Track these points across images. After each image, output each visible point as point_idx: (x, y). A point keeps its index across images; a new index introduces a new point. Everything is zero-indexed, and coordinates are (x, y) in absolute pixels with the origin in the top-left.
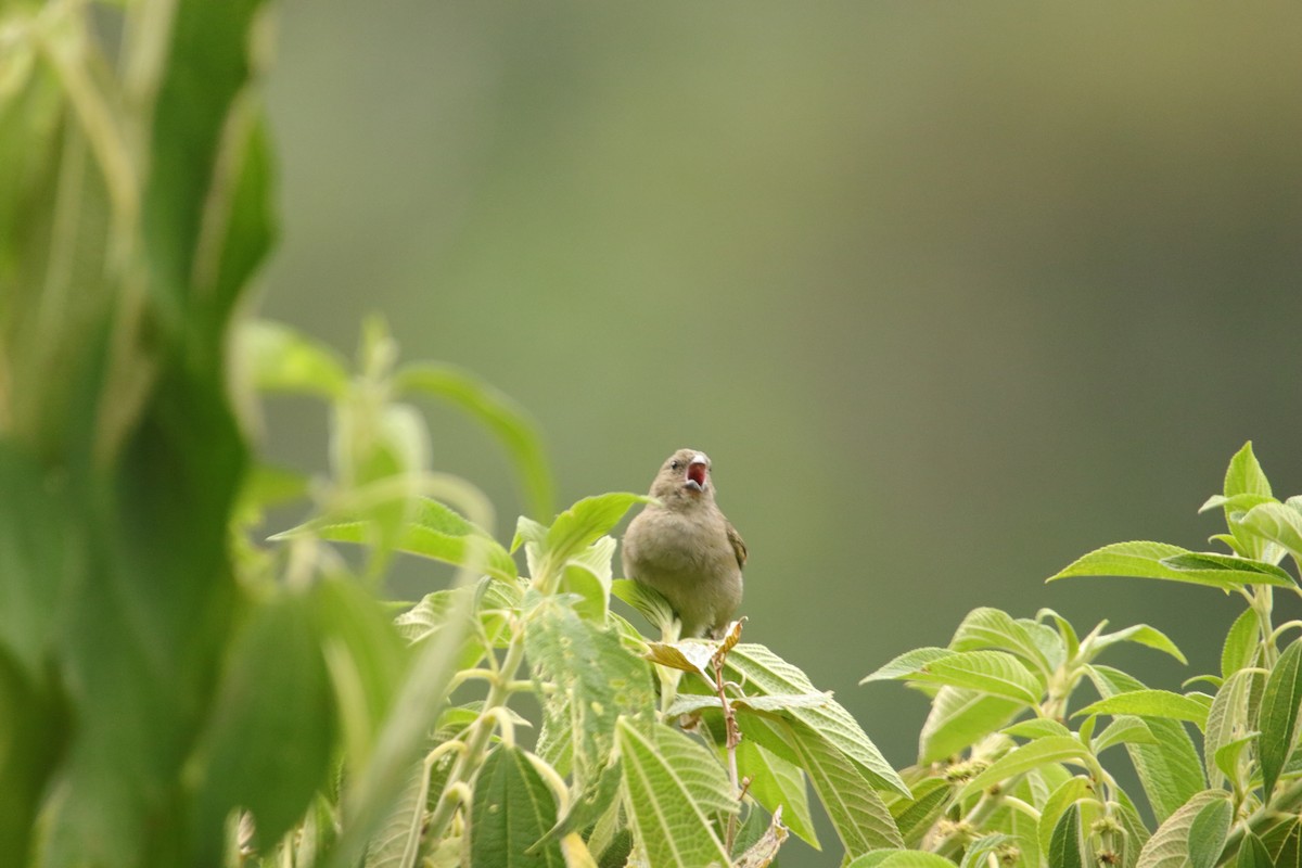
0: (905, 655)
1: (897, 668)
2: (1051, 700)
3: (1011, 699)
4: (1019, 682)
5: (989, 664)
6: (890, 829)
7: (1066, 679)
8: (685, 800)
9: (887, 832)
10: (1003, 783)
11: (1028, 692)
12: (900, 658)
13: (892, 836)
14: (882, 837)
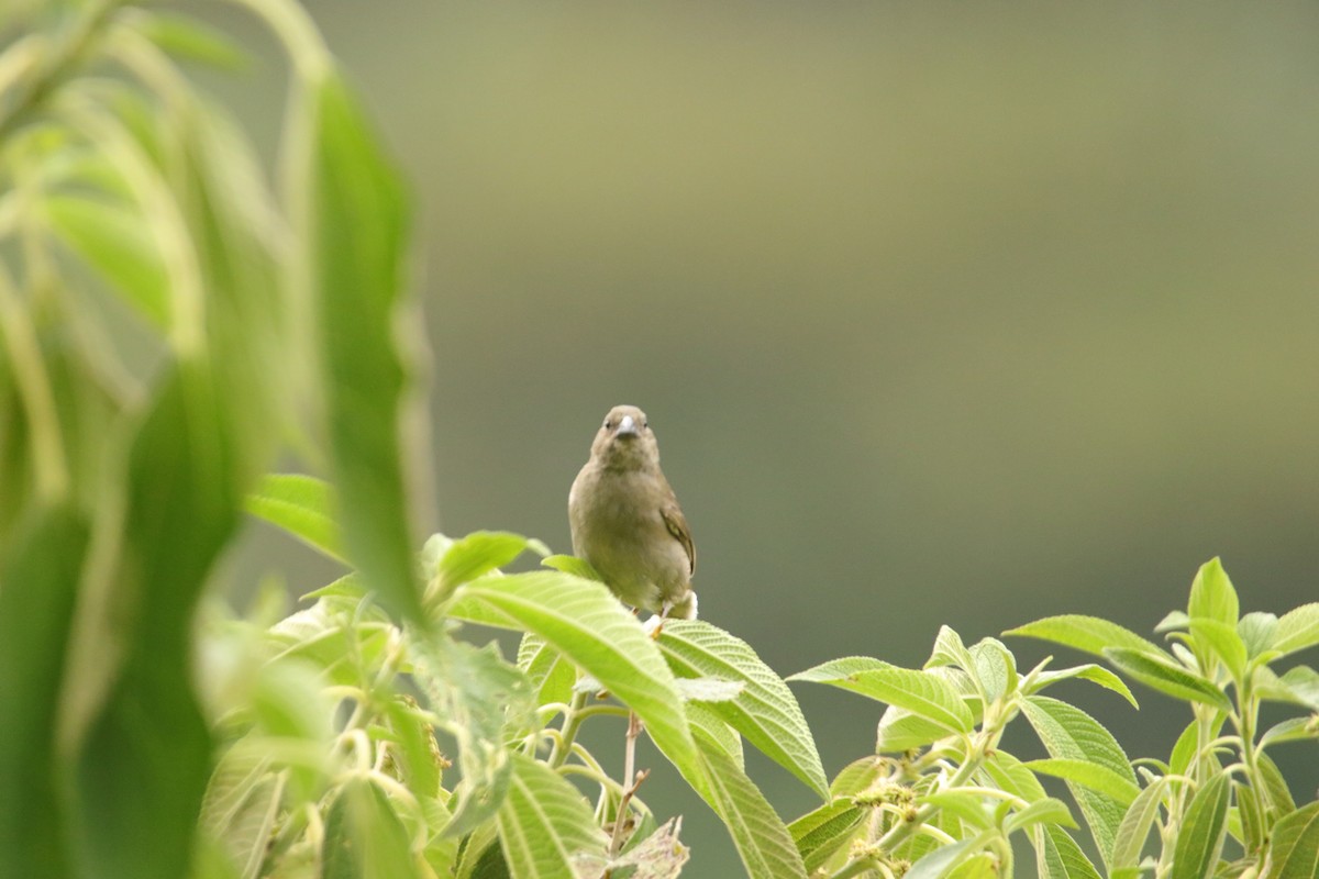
0: (838, 660)
1: (827, 672)
2: (984, 730)
3: (940, 724)
4: (951, 708)
5: (920, 685)
6: (793, 857)
7: (1000, 711)
8: (548, 838)
9: (790, 861)
10: (920, 811)
11: (959, 720)
12: (832, 662)
13: (794, 865)
14: (784, 865)
